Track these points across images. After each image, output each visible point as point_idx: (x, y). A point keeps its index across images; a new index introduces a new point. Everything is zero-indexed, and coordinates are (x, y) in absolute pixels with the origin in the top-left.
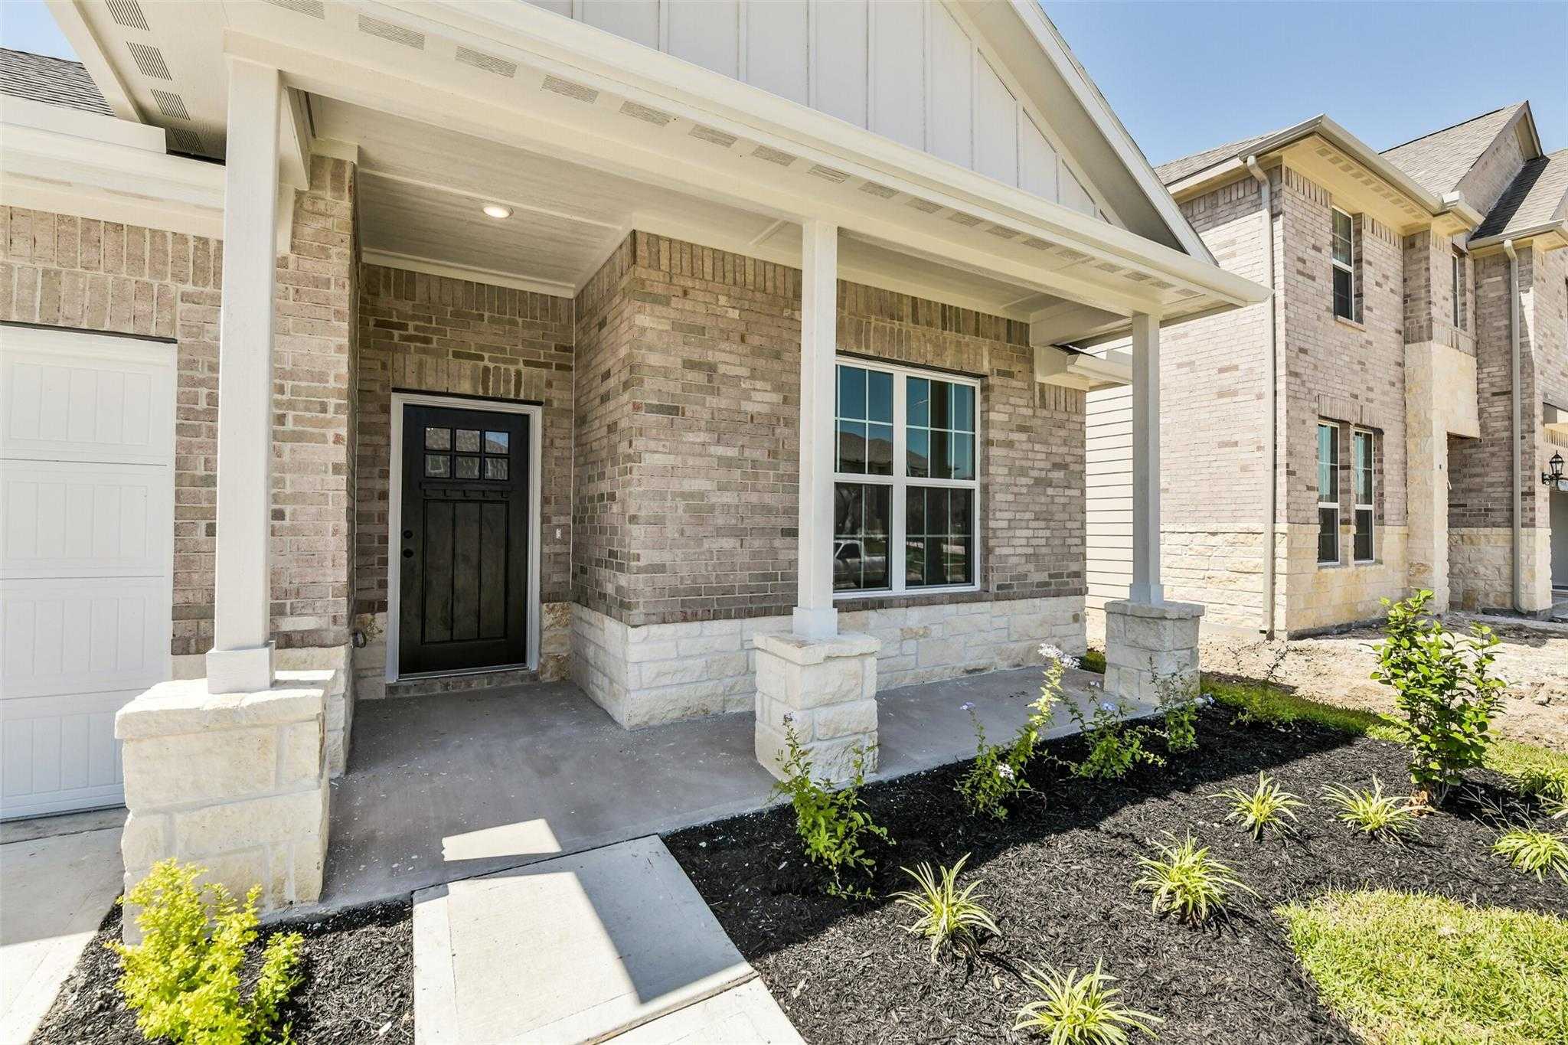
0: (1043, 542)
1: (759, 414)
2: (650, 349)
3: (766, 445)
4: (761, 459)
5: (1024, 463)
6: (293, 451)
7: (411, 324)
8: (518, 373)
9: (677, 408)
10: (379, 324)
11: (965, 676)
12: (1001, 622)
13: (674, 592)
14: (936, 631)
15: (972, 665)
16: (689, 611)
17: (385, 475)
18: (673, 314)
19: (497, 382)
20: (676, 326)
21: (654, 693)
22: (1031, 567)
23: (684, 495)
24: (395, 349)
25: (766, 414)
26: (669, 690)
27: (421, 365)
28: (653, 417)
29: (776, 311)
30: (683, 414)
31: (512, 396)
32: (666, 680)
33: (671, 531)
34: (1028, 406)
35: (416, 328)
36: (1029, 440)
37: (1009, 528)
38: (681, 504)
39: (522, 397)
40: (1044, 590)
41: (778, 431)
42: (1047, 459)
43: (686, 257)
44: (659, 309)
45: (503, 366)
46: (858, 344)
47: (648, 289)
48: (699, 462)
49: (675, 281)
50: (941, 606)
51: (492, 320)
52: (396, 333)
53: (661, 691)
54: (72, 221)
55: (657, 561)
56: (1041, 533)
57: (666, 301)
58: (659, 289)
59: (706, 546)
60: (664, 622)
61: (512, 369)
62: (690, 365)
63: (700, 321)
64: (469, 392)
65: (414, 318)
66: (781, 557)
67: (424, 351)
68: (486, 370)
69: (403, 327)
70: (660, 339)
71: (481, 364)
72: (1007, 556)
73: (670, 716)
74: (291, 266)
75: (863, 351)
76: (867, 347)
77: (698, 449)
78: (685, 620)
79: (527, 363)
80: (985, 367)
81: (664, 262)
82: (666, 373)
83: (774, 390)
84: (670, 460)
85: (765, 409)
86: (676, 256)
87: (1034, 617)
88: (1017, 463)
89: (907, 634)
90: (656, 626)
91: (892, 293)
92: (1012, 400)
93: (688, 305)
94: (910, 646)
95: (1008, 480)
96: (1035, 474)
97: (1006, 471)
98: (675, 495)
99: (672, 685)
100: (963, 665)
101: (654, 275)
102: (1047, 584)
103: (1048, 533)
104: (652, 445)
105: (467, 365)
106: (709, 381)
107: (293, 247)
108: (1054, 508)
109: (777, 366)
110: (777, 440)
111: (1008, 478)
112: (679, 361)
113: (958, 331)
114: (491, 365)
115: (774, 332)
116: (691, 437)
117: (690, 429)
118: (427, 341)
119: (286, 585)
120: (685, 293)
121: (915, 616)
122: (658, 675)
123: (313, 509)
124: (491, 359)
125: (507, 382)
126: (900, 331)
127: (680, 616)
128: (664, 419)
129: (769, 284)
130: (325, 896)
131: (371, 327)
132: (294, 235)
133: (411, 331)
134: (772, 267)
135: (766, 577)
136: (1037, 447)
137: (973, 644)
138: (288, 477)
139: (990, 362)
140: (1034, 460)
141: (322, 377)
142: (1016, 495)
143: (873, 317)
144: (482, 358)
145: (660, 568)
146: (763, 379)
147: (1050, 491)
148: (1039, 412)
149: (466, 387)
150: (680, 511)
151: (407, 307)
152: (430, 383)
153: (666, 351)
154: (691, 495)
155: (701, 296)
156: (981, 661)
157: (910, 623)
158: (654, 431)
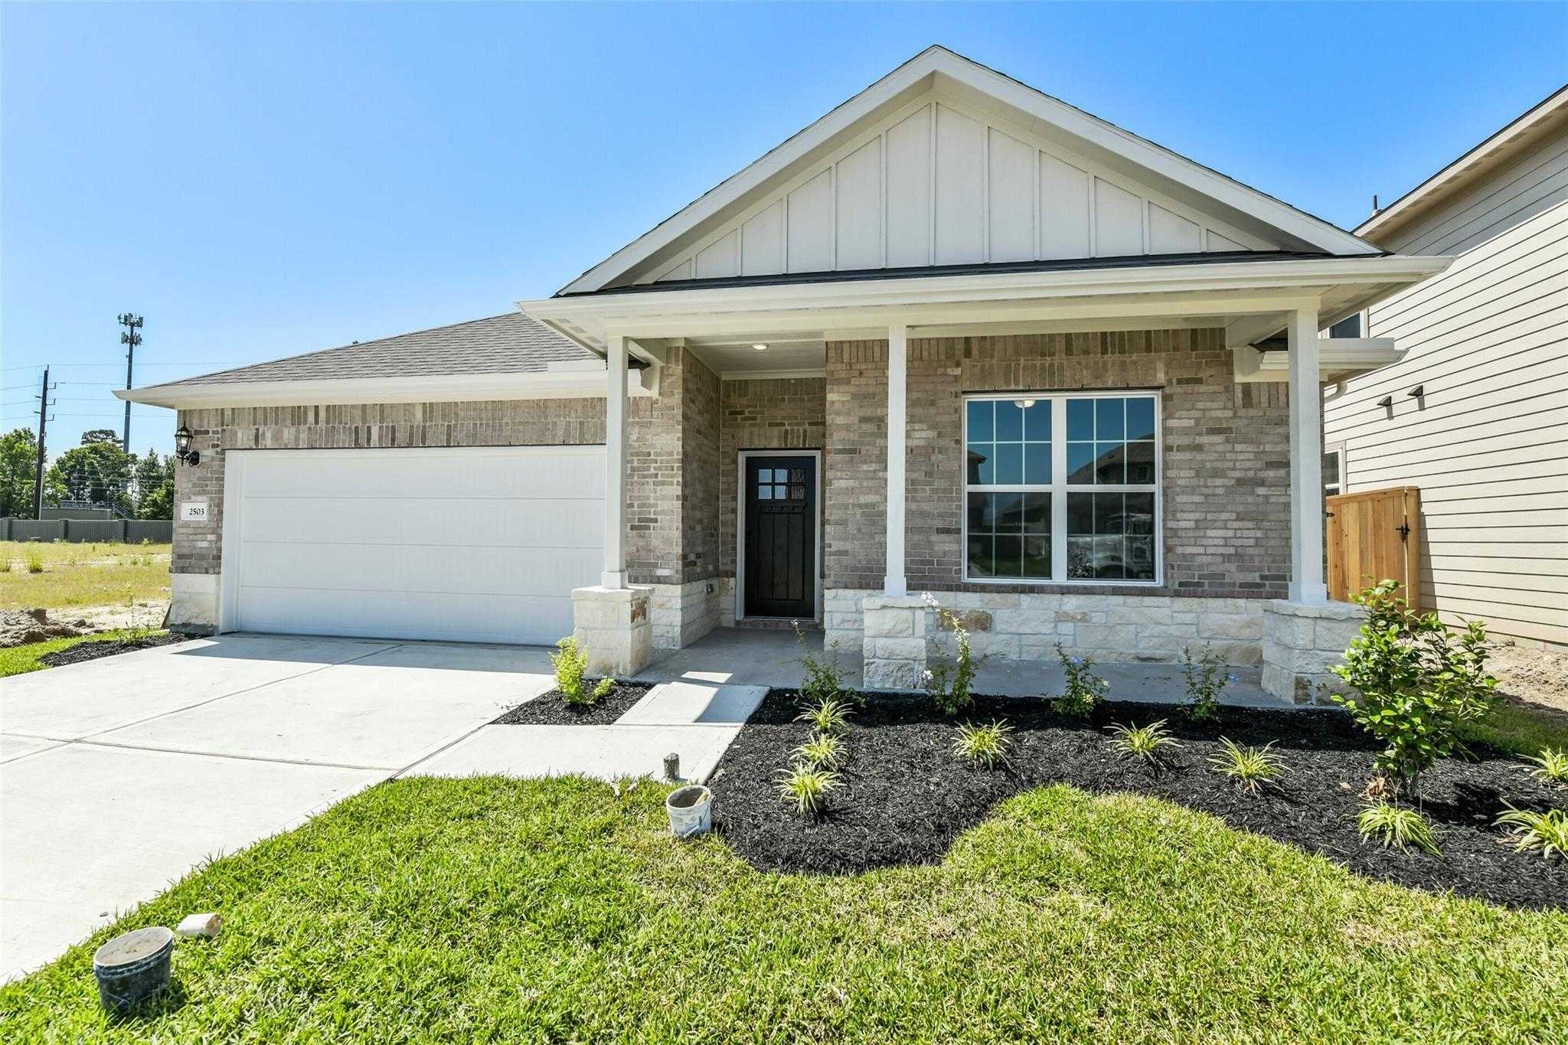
0: (1252, 542)
1: (917, 447)
2: (838, 414)
3: (924, 468)
4: (919, 478)
5: (1219, 465)
6: (661, 490)
7: (747, 410)
8: (805, 431)
9: (855, 450)
10: (731, 413)
11: (1136, 662)
12: (1189, 618)
13: (854, 569)
14: (1098, 618)
15: (1147, 653)
16: (864, 582)
17: (735, 499)
18: (853, 389)
19: (793, 438)
20: (854, 396)
21: (841, 632)
22: (1232, 567)
23: (860, 506)
24: (738, 426)
25: (922, 446)
26: (850, 632)
27: (751, 434)
28: (840, 457)
29: (931, 371)
30: (860, 452)
31: (801, 446)
32: (847, 625)
33: (852, 529)
34: (1225, 408)
35: (749, 412)
36: (1227, 441)
37: (1197, 528)
38: (859, 512)
39: (807, 446)
40: (1251, 591)
41: (933, 458)
42: (1256, 459)
43: (861, 350)
44: (846, 388)
45: (796, 428)
46: (1008, 383)
47: (836, 377)
48: (871, 483)
49: (854, 367)
50: (1103, 597)
51: (790, 400)
52: (739, 417)
53: (846, 632)
54: (587, 399)
55: (844, 548)
56: (1251, 534)
57: (848, 382)
58: (843, 375)
59: (877, 540)
60: (846, 588)
61: (801, 429)
62: (864, 420)
63: (871, 390)
64: (776, 447)
65: (748, 406)
66: (936, 548)
67: (754, 425)
68: (786, 431)
69: (742, 413)
70: (843, 406)
71: (783, 428)
72: (1194, 555)
73: (851, 649)
74: (660, 402)
75: (1012, 387)
76: (1017, 383)
77: (870, 475)
78: (861, 587)
79: (811, 424)
80: (1161, 378)
81: (846, 356)
82: (847, 428)
83: (930, 428)
84: (851, 483)
85: (922, 443)
86: (854, 351)
87: (1234, 617)
88: (1208, 465)
89: (1061, 617)
90: (842, 590)
91: (1043, 336)
92: (1200, 405)
93: (863, 381)
94: (1067, 628)
95: (1195, 482)
96: (1238, 474)
97: (1192, 473)
98: (854, 505)
99: (852, 630)
100: (1133, 651)
101: (839, 366)
102: (1259, 586)
103: (1259, 534)
104: (839, 474)
105: (776, 431)
106: (878, 429)
107: (660, 394)
108: (1270, 508)
109: (932, 411)
110: (933, 464)
111: (1196, 480)
112: (857, 418)
113: (1122, 351)
114: (789, 428)
115: (929, 387)
116: (865, 467)
117: (865, 462)
118: (754, 419)
119: (658, 554)
120: (861, 374)
121: (1072, 604)
122: (843, 621)
123: (668, 518)
124: (789, 425)
125: (798, 437)
126: (1051, 365)
127: (858, 585)
128: (846, 457)
129: (925, 354)
130: (633, 676)
131: (727, 416)
132: (660, 388)
133: (747, 414)
134: (927, 342)
135: (923, 562)
136: (1238, 447)
137: (1147, 634)
138: (659, 502)
139: (1167, 373)
140: (1235, 460)
141: (671, 454)
142: (1206, 496)
143: (1022, 359)
144: (784, 425)
145: (845, 553)
146: (921, 422)
147: (1261, 491)
148: (1242, 412)
149: (775, 444)
150: (858, 516)
151: (744, 401)
152: (757, 444)
153: (849, 414)
154: (866, 506)
155: (871, 373)
156: (1158, 652)
157: (1066, 608)
158: (840, 466)
